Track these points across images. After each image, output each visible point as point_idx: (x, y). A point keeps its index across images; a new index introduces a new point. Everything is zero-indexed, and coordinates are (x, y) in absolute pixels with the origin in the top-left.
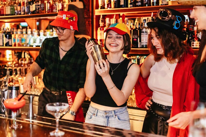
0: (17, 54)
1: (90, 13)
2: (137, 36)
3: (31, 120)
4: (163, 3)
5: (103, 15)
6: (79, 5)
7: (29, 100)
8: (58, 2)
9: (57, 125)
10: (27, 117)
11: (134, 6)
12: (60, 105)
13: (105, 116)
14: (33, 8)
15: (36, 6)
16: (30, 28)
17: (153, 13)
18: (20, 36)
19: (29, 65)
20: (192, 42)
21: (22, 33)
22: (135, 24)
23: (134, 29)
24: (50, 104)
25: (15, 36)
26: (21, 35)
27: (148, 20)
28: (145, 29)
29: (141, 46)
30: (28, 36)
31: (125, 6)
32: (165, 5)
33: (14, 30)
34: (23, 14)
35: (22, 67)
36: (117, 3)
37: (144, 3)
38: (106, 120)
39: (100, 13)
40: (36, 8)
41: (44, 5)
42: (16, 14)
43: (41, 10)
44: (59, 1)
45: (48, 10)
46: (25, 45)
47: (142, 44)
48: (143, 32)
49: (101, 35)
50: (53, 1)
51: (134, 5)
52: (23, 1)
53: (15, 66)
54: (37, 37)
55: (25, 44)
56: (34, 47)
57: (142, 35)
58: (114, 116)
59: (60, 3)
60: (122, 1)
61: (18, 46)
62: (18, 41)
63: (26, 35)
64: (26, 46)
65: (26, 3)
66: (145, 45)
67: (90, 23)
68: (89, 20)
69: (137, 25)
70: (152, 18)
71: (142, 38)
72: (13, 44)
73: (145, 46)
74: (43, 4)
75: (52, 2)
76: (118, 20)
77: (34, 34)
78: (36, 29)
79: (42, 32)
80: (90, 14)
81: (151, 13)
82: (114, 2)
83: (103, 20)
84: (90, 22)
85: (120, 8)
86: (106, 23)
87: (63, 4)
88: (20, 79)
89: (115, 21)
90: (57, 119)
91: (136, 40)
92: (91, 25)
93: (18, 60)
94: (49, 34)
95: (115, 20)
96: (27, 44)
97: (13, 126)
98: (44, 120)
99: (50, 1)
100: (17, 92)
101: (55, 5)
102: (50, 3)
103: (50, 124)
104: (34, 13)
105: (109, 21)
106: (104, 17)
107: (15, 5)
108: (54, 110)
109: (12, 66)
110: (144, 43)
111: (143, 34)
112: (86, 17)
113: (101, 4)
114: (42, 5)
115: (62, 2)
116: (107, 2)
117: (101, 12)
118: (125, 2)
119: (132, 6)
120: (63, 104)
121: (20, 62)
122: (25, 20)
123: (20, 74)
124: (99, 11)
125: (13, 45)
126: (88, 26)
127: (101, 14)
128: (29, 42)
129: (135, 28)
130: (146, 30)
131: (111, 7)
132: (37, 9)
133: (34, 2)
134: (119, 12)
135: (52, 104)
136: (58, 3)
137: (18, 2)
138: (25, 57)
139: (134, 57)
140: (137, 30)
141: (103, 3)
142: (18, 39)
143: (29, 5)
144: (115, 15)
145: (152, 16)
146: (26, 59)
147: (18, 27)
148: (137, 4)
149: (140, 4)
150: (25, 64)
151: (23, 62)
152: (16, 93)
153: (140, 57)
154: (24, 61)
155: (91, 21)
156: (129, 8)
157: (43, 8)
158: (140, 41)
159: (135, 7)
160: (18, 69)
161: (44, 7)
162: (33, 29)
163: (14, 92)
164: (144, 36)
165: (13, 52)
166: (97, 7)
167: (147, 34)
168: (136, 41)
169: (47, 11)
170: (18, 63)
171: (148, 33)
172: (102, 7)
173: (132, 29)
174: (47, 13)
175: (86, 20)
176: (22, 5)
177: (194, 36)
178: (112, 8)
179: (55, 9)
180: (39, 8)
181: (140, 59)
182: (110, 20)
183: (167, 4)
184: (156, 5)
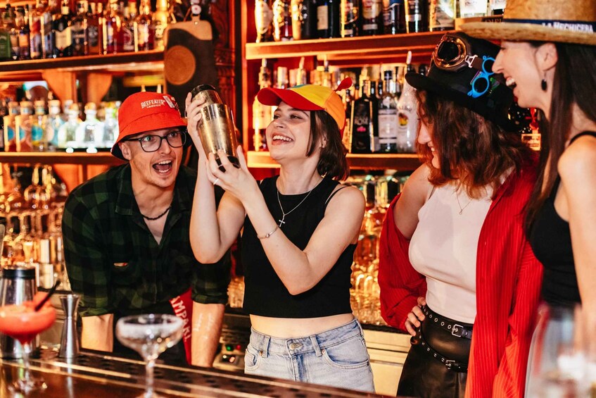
0: (19, 174)
1: (231, 52)
2: (367, 119)
3: (70, 366)
4: (440, 24)
5: (268, 60)
6: (201, 30)
7: (64, 308)
8: (137, 21)
9: (150, 380)
10: (58, 357)
11: (357, 34)
12: (158, 321)
13: (292, 353)
14: (65, 38)
15: (73, 32)
16: (55, 97)
17: (412, 53)
18: (26, 122)
19: (53, 204)
20: (523, 135)
21: (33, 111)
22: (361, 84)
23: (356, 98)
24: (129, 318)
25: (14, 120)
26: (31, 117)
27: (396, 73)
28: (388, 98)
29: (378, 148)
30: (50, 120)
31: (331, 34)
32: (446, 29)
33: (10, 104)
34: (35, 58)
35: (33, 210)
36: (308, 23)
37: (387, 24)
38: (296, 365)
39: (259, 53)
40: (74, 40)
41: (97, 31)
42: (15, 57)
43: (90, 45)
44: (141, 20)
45: (108, 45)
46: (41, 147)
47: (382, 141)
48: (385, 108)
49: (263, 116)
50: (123, 20)
51: (357, 29)
52: (36, 19)
53: (12, 209)
54: (78, 125)
55: (43, 143)
56: (70, 152)
57: (380, 117)
58: (318, 352)
59: (144, 23)
60: (323, 20)
61: (22, 151)
62: (20, 134)
63: (45, 117)
64: (44, 150)
65: (45, 26)
66: (391, 144)
67: (233, 83)
68: (228, 74)
69: (365, 88)
70: (410, 66)
71: (381, 125)
72: (7, 144)
73: (389, 148)
74: (96, 28)
75: (122, 22)
76: (312, 73)
77: (68, 115)
78: (73, 99)
79: (90, 110)
80: (231, 57)
81: (406, 52)
82: (301, 21)
83: (269, 73)
84: (233, 79)
85: (318, 38)
86: (277, 81)
87: (153, 27)
88: (28, 247)
89: (303, 76)
90: (149, 362)
91: (365, 129)
92: (234, 87)
93: (22, 191)
94: (111, 115)
95: (304, 72)
96: (50, 144)
97: (19, 385)
98: (108, 365)
99: (113, 20)
100: (28, 285)
101: (128, 31)
102: (113, 25)
103: (127, 376)
104: (69, 53)
105: (286, 77)
106: (273, 64)
107: (13, 30)
108: (142, 337)
109: (5, 209)
110: (386, 138)
111: (383, 114)
112: (218, 66)
113: (264, 29)
114: (90, 29)
115: (149, 22)
116: (280, 21)
117: (263, 50)
118: (332, 23)
119: (351, 32)
120: (165, 317)
121: (27, 195)
122: (40, 74)
123: (29, 231)
124: (256, 48)
125: (7, 148)
126: (226, 92)
127: (264, 57)
128: (54, 139)
129: (360, 95)
130: (392, 100)
131: (290, 37)
132: (77, 41)
133: (69, 23)
134: (313, 50)
135: (135, 317)
136: (138, 24)
137: (21, 21)
138: (41, 183)
139: (358, 180)
140: (366, 100)
141: (269, 23)
142: (20, 129)
143: (53, 31)
144: (303, 60)
145: (408, 61)
146: (46, 188)
147: (19, 95)
148: (367, 27)
149: (374, 27)
150: (41, 203)
151: (37, 196)
152: (26, 287)
153: (376, 179)
154: (40, 195)
155: (235, 78)
156: (343, 39)
157: (95, 40)
158: (376, 133)
159: (359, 35)
160: (22, 216)
161: (97, 37)
162: (65, 99)
163: (20, 284)
164: (386, 118)
165: (7, 167)
166: (252, 38)
167: (395, 113)
168: (363, 132)
169: (105, 47)
170: (21, 199)
171: (397, 110)
172: (266, 37)
173: (352, 98)
174: (105, 53)
175: (220, 74)
176: (34, 32)
177: (527, 118)
178: (295, 40)
179: (130, 43)
180: (82, 40)
181: (376, 184)
182: (288, 74)
183: (450, 26)
184: (419, 31)
